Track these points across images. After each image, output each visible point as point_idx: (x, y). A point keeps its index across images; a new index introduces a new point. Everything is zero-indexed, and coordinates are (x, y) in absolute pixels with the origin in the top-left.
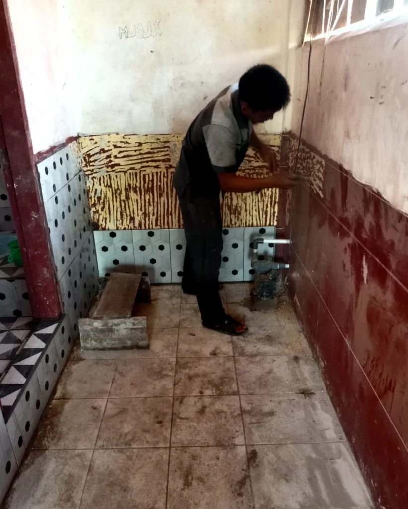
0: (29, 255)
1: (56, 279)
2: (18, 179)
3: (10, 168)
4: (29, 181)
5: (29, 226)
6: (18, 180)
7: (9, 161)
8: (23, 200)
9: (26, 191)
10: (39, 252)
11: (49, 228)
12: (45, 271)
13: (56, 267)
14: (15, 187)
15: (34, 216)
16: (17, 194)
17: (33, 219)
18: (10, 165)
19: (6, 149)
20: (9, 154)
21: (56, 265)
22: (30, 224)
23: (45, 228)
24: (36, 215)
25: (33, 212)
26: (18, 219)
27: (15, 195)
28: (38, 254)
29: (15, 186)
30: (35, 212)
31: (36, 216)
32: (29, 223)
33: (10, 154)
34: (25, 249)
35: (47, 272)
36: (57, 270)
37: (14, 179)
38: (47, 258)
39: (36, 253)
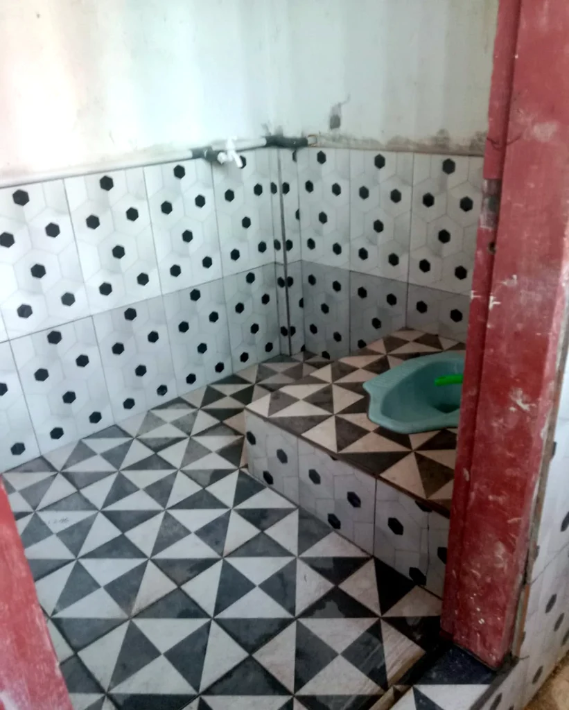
0: (473, 495)
1: (526, 575)
2: (505, 283)
3: (492, 245)
4: (538, 298)
5: (495, 425)
6: (505, 288)
7: (495, 220)
8: (503, 347)
9: (520, 326)
10: (501, 500)
11: (555, 444)
12: (501, 550)
13: (537, 548)
14: (491, 306)
15: (519, 402)
16: (489, 326)
17: (513, 409)
18: (495, 232)
19: (499, 183)
20: (504, 201)
21: (538, 544)
22: (501, 421)
23: (540, 440)
24: (525, 402)
25: (520, 392)
26: (473, 393)
27: (484, 326)
28: (495, 502)
29: (493, 302)
30: (525, 392)
31: (525, 407)
32: (498, 416)
33: (505, 197)
34: (466, 472)
35: (504, 556)
36: (536, 555)
37: (496, 280)
38: (517, 525)
39: (491, 498)
